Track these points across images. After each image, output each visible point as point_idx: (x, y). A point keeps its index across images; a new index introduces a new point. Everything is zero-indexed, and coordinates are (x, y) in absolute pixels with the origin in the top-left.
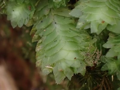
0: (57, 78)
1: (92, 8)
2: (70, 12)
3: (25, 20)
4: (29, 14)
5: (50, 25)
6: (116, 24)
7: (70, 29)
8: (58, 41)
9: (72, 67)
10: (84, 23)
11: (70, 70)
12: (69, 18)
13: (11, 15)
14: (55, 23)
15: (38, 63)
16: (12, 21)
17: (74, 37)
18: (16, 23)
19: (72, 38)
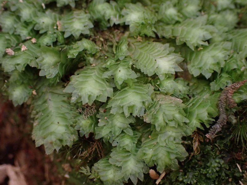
0: (47, 149)
1: (82, 82)
2: (64, 90)
3: (25, 98)
4: (28, 92)
5: (45, 102)
6: (102, 94)
7: (62, 106)
8: (50, 116)
9: (60, 139)
10: (77, 97)
11: (58, 142)
12: (62, 95)
13: (12, 95)
14: (50, 100)
15: (34, 136)
16: (13, 101)
17: (65, 113)
18: (17, 102)
19: (63, 114)
